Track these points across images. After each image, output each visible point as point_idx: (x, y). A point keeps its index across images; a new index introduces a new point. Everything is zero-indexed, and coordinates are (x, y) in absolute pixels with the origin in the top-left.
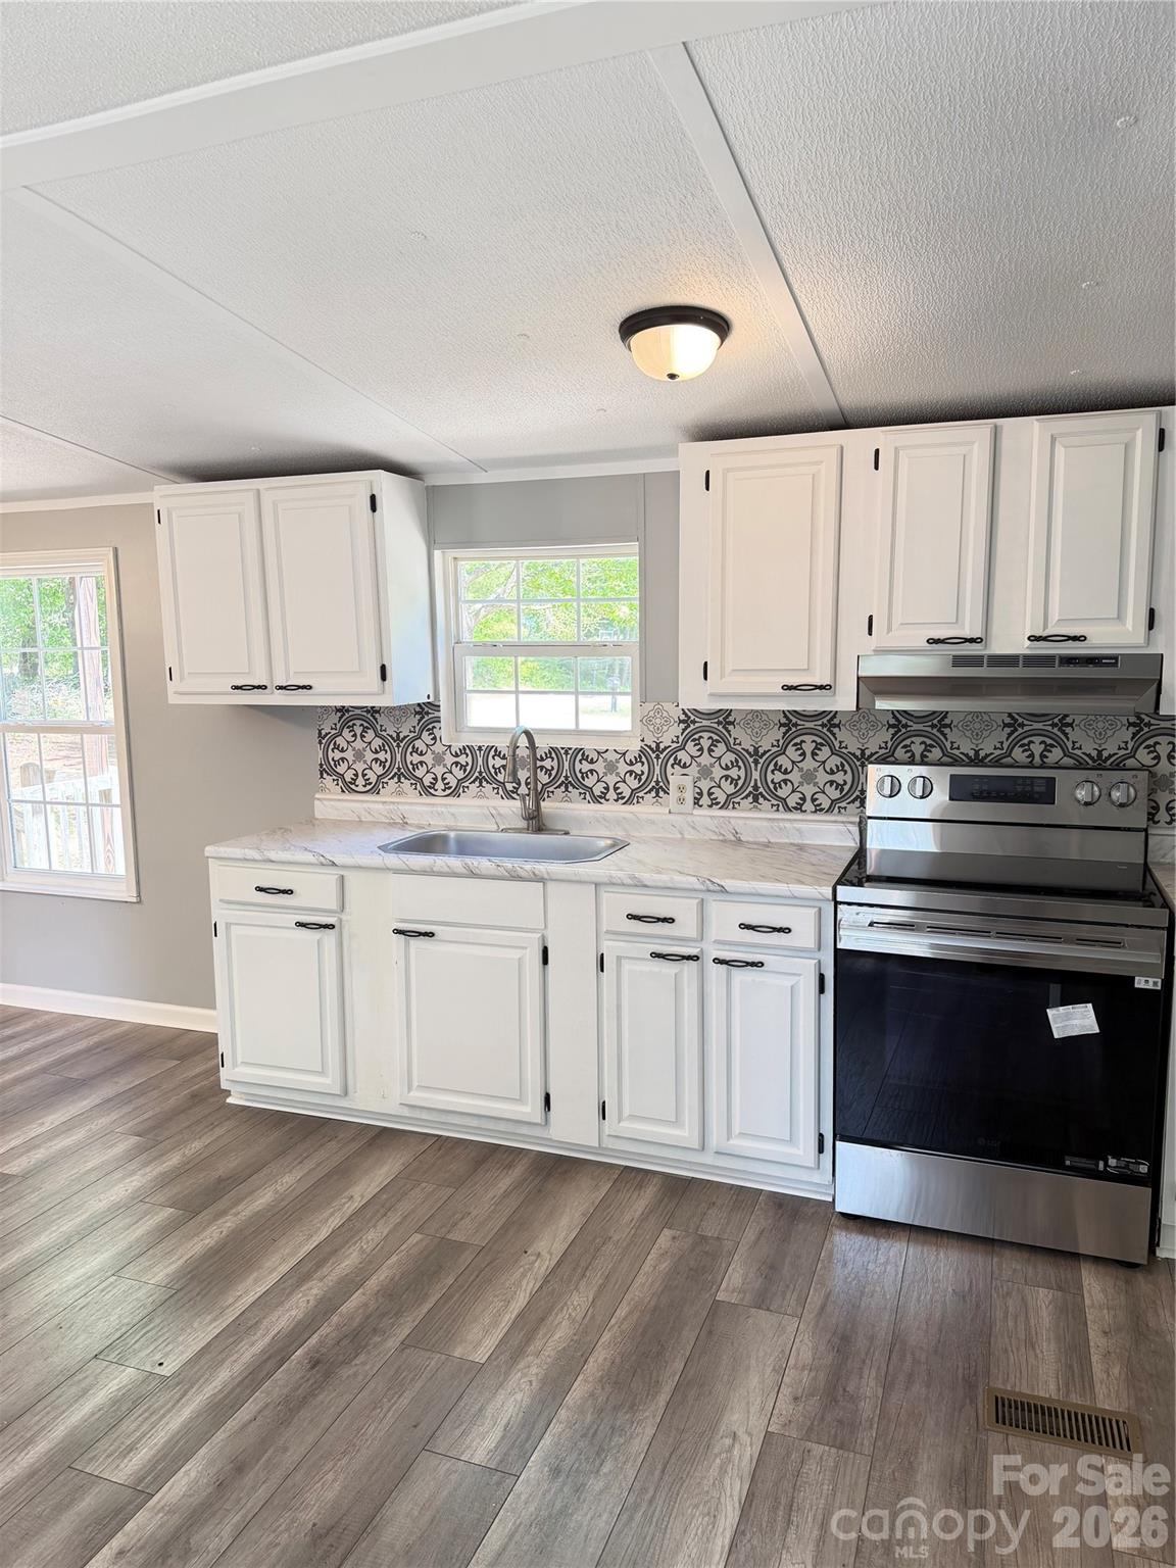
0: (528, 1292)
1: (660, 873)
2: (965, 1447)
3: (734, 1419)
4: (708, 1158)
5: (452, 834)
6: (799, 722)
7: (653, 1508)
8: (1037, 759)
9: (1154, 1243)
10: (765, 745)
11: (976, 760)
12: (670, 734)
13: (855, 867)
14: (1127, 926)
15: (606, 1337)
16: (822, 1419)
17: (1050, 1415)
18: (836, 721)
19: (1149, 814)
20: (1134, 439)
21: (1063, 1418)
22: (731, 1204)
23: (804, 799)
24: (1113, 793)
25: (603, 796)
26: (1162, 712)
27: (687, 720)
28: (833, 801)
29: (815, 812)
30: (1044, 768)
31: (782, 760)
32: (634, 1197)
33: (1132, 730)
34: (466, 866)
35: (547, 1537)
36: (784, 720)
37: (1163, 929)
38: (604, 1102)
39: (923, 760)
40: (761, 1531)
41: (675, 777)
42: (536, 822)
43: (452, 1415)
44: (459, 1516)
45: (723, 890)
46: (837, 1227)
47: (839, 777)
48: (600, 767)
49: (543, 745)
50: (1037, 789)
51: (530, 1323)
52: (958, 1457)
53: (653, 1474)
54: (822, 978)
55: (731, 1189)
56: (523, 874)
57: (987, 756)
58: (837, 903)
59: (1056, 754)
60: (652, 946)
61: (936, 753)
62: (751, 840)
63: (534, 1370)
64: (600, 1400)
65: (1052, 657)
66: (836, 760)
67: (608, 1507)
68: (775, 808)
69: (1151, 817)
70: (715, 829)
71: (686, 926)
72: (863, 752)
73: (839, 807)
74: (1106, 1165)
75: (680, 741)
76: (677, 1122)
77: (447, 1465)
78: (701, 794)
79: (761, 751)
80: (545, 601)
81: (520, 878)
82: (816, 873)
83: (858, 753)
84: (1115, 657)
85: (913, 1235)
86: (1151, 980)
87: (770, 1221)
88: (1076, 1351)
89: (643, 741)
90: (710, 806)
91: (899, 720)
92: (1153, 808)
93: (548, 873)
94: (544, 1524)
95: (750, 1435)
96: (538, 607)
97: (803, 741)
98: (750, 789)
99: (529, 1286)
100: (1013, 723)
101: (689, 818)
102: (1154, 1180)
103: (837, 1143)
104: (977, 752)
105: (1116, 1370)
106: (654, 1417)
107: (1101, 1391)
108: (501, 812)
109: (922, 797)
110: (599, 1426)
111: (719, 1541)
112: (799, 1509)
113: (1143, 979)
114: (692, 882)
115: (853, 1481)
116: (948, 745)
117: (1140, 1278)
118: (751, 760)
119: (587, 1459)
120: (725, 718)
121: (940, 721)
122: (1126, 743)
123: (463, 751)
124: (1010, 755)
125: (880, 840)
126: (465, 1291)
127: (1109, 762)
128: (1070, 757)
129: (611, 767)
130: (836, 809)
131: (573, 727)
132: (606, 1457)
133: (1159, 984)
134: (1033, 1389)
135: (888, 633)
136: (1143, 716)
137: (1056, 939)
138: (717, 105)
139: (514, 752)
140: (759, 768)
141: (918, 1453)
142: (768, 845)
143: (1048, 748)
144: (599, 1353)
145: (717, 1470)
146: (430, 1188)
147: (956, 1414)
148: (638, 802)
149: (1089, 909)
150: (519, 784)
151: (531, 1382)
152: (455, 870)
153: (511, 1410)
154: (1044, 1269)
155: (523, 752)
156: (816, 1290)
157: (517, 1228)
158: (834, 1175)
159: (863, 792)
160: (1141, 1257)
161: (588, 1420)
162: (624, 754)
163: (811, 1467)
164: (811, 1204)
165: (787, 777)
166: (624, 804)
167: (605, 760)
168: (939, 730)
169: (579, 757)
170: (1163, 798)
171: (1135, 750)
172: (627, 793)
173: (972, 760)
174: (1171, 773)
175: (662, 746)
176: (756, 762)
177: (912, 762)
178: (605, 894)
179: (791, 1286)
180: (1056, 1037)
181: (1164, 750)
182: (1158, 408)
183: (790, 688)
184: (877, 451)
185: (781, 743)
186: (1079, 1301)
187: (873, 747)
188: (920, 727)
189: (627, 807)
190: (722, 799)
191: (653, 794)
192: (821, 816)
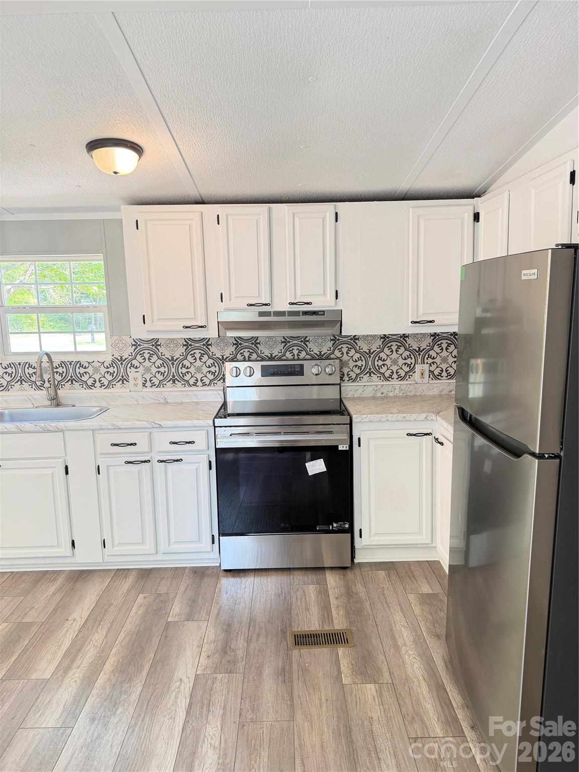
0: (70, 639)
1: (127, 421)
2: (283, 658)
3: (180, 673)
4: (160, 557)
5: (6, 411)
6: (192, 344)
7: (144, 723)
8: (296, 357)
9: (353, 557)
10: (177, 356)
11: (271, 358)
12: (127, 352)
13: (222, 410)
14: (334, 424)
15: (114, 650)
16: (221, 662)
17: (317, 637)
18: (209, 343)
19: (341, 377)
20: (326, 215)
21: (322, 637)
22: (172, 576)
23: (197, 380)
24: (326, 370)
25: (93, 385)
26: (343, 334)
27: (136, 344)
28: (211, 380)
29: (203, 386)
30: (299, 360)
31: (185, 362)
32: (123, 583)
33: (332, 342)
34: (17, 427)
35: (91, 751)
36: (185, 343)
37: (347, 424)
38: (104, 540)
39: (249, 359)
40: (196, 718)
41: (132, 373)
42: (56, 401)
43: (34, 708)
44: (43, 754)
45: (161, 426)
46: (223, 576)
47: (213, 369)
48: (90, 370)
49: (56, 360)
50: (296, 369)
51: (73, 654)
52: (280, 664)
53: (143, 708)
54: (210, 462)
55: (172, 569)
56: (51, 429)
57: (276, 356)
58: (215, 427)
59: (303, 354)
60: (125, 458)
61: (254, 356)
62: (173, 402)
63: (77, 675)
64: (113, 681)
65: (298, 312)
66: (211, 361)
67: (122, 728)
68: (184, 385)
69: (342, 379)
70: (154, 398)
71: (142, 446)
72: (223, 356)
73: (214, 383)
74: (333, 527)
75: (133, 356)
76: (143, 543)
77: (34, 731)
78: (146, 381)
79: (175, 358)
80: (49, 284)
81: (49, 431)
82: (204, 414)
83: (221, 357)
84: (324, 312)
85: (256, 573)
86: (345, 446)
87: (190, 581)
88: (326, 608)
89: (113, 356)
90: (151, 387)
91: (238, 342)
92: (341, 374)
93: (65, 427)
94: (89, 745)
95: (188, 678)
96: (44, 287)
97: (195, 353)
98: (171, 377)
99: (71, 635)
100: (285, 341)
101: (141, 394)
102: (351, 530)
103: (220, 538)
104: (271, 355)
105: (341, 613)
106: (141, 682)
107: (336, 622)
108: (35, 397)
109: (250, 376)
110: (113, 693)
111: (177, 729)
112: (213, 704)
113: (342, 446)
114: (145, 424)
115: (236, 686)
116: (259, 352)
117: (348, 572)
118: (170, 363)
119: (109, 709)
120: (156, 343)
121: (255, 341)
122: (330, 348)
123: (10, 366)
124: (285, 355)
125: (234, 397)
126: (35, 646)
127: (324, 356)
128: (309, 355)
129: (96, 370)
130: (212, 384)
131: (74, 350)
132: (118, 706)
133: (348, 447)
134: (309, 628)
135: (230, 301)
136: (336, 336)
137: (307, 433)
138: (131, 45)
139: (40, 365)
140: (174, 367)
141: (263, 666)
142: (181, 403)
143: (300, 351)
144: (111, 659)
145: (174, 697)
146: (10, 599)
147: (279, 645)
148: (113, 387)
149: (321, 419)
150: (44, 382)
151: (76, 681)
152: (11, 430)
153: (66, 697)
154: (311, 577)
155: (45, 364)
156: (214, 607)
157: (61, 610)
158: (220, 553)
159: (224, 375)
160: (348, 564)
161: (108, 692)
162: (103, 363)
163: (217, 685)
164: (210, 569)
165: (188, 370)
166: (105, 388)
167: (93, 367)
168: (255, 346)
169: (78, 365)
170: (346, 370)
171: (334, 350)
172: (106, 383)
173: (269, 358)
174: (349, 360)
175: (124, 358)
176: (173, 364)
177: (245, 360)
178: (98, 435)
179: (203, 608)
180: (310, 475)
181: (345, 350)
182: (335, 203)
183: (187, 327)
184: (218, 216)
185: (184, 354)
186: (326, 587)
187: (227, 354)
188: (247, 344)
189: (107, 390)
190: (157, 383)
191: (121, 382)
192: (205, 388)
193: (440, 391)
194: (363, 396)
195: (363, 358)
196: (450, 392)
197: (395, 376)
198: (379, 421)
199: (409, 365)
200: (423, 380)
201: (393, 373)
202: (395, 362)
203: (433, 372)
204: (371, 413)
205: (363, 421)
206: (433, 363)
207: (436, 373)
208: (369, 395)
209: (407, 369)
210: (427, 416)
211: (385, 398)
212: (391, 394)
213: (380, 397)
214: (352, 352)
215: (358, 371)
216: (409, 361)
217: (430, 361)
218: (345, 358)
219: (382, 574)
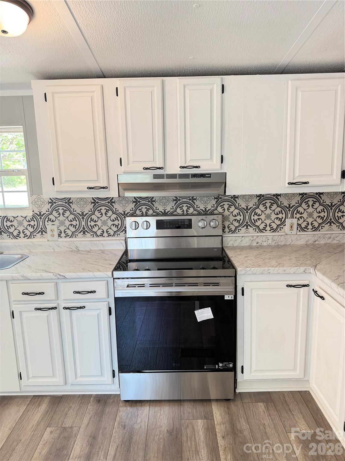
1: (36, 273)
4: (68, 387)
6: (100, 202)
8: (185, 212)
9: (235, 388)
10: (86, 211)
11: (165, 214)
12: (45, 208)
13: (124, 256)
14: (220, 277)
18: (113, 201)
19: (223, 229)
20: (213, 87)
23: (103, 232)
24: (211, 224)
25: (18, 235)
26: (226, 194)
27: (52, 202)
28: (114, 232)
29: (108, 236)
30: (188, 215)
31: (93, 217)
33: (216, 200)
36: (93, 201)
37: (233, 277)
38: (20, 373)
39: (146, 214)
41: (49, 226)
45: (65, 278)
47: (116, 223)
48: (15, 223)
50: (186, 223)
54: (110, 309)
57: (168, 212)
58: (114, 279)
59: (191, 210)
60: (34, 305)
61: (151, 212)
62: (83, 250)
66: (115, 216)
68: (92, 236)
69: (223, 231)
70: (68, 246)
71: (50, 294)
72: (124, 212)
73: (117, 234)
74: (219, 366)
75: (50, 211)
76: (54, 376)
78: (61, 232)
79: (85, 213)
83: (123, 213)
84: (210, 174)
86: (230, 296)
87: (94, 411)
88: (214, 451)
89: (33, 211)
90: (65, 237)
91: (136, 201)
92: (223, 227)
97: (101, 209)
98: (81, 229)
100: (176, 199)
101: (57, 243)
102: (234, 369)
103: (120, 374)
104: (165, 211)
105: (229, 457)
109: (146, 229)
113: (227, 296)
114: (51, 275)
116: (155, 208)
117: (232, 403)
118: (81, 217)
120: (69, 201)
121: (152, 200)
122: (214, 205)
124: (176, 211)
127: (209, 212)
128: (196, 211)
129: (20, 223)
130: (116, 235)
131: (2, 206)
133: (233, 297)
135: (128, 165)
136: (220, 195)
137: (196, 284)
140: (84, 221)
142: (90, 252)
143: (188, 208)
148: (34, 237)
154: (200, 409)
158: (119, 386)
159: (125, 228)
160: (231, 397)
162: (26, 217)
164: (112, 397)
165: (96, 223)
166: (28, 238)
167: (17, 221)
168: (151, 203)
169: (5, 219)
170: (227, 224)
171: (217, 207)
172: (28, 234)
173: (163, 214)
174: (229, 215)
175: (42, 213)
176: (83, 218)
177: (142, 216)
178: (11, 284)
179: (102, 447)
180: (198, 321)
181: (226, 207)
182: (221, 76)
183: (91, 188)
184: (117, 88)
185: (92, 210)
186: (213, 422)
187: (128, 210)
188: (144, 202)
189: (29, 240)
190: (70, 234)
191: (40, 233)
192: (110, 238)
193: (307, 241)
194: (241, 245)
195: (241, 214)
196: (315, 242)
197: (268, 228)
198: (262, 274)
199: (280, 220)
200: (292, 231)
201: (266, 226)
202: (268, 217)
203: (300, 225)
204: (254, 266)
205: (247, 273)
206: (301, 217)
207: (303, 226)
208: (246, 245)
209: (279, 223)
210: (306, 269)
211: (259, 247)
212: (265, 244)
213: (255, 246)
214: (233, 208)
215: (237, 224)
216: (280, 216)
217: (298, 216)
218: (226, 213)
219: (261, 406)
